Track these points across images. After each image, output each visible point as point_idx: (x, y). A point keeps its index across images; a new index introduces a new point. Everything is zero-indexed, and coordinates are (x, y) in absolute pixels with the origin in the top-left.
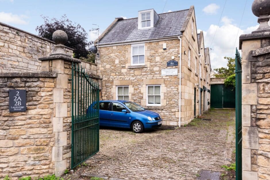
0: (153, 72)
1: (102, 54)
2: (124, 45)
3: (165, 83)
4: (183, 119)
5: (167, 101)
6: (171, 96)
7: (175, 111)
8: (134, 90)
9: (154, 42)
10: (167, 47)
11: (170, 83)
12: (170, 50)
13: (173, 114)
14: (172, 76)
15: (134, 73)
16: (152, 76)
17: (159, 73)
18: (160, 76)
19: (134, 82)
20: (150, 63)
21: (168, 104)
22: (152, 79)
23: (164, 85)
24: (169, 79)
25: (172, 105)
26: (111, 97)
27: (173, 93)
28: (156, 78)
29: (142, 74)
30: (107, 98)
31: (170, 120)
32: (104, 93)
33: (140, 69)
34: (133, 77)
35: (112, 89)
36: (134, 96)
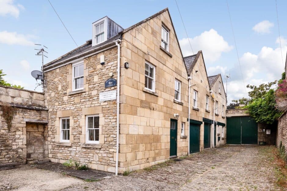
0: (91, 98)
1: (48, 80)
2: (65, 65)
3: (104, 112)
4: (122, 164)
5: (105, 137)
6: (110, 130)
7: (113, 152)
8: (74, 122)
9: (92, 57)
10: (105, 60)
11: (109, 111)
12: (109, 64)
13: (111, 156)
14: (110, 101)
15: (74, 101)
16: (90, 103)
17: (97, 98)
18: (98, 103)
19: (74, 112)
20: (89, 85)
21: (106, 141)
22: (91, 107)
23: (102, 114)
24: (107, 106)
25: (111, 143)
26: (55, 132)
27: (112, 125)
28: (94, 106)
29: (82, 101)
30: (52, 133)
31: (108, 165)
32: (49, 127)
33: (79, 94)
34: (72, 106)
35: (56, 121)
36: (74, 131)
